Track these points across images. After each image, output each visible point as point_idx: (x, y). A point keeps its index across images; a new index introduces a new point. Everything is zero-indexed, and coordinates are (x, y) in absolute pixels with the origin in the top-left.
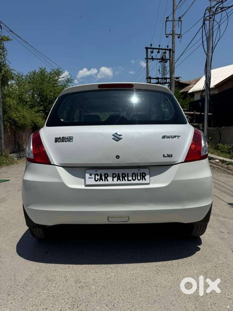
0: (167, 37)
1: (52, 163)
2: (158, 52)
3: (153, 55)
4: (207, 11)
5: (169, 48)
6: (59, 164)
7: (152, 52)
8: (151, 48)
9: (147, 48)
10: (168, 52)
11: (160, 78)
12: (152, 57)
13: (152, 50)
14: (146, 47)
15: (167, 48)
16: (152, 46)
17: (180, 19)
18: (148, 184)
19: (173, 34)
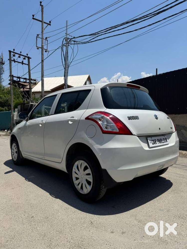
0: (38, 49)
1: (133, 134)
2: (19, 57)
3: (14, 58)
4: (65, 40)
5: (28, 56)
6: (136, 134)
7: (14, 56)
8: (14, 52)
9: (10, 52)
10: (27, 59)
11: (27, 79)
12: (14, 59)
13: (14, 54)
14: (9, 50)
15: (26, 56)
16: (15, 50)
17: (46, 39)
18: (168, 144)
19: (42, 48)
